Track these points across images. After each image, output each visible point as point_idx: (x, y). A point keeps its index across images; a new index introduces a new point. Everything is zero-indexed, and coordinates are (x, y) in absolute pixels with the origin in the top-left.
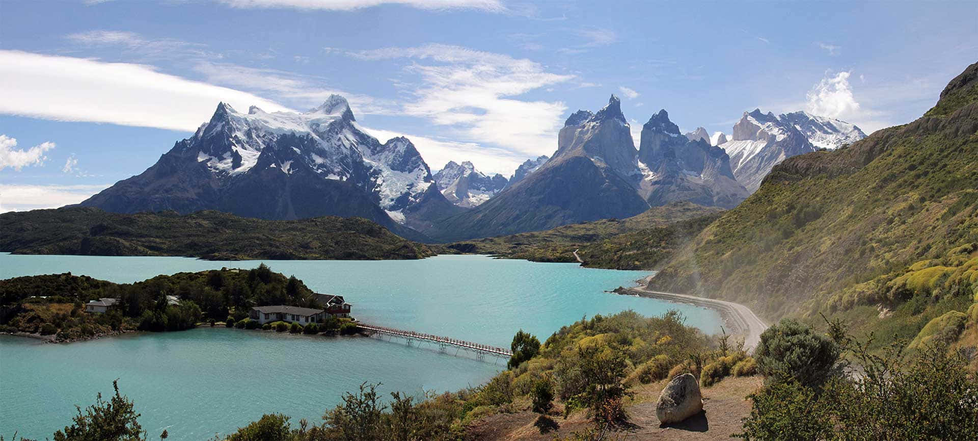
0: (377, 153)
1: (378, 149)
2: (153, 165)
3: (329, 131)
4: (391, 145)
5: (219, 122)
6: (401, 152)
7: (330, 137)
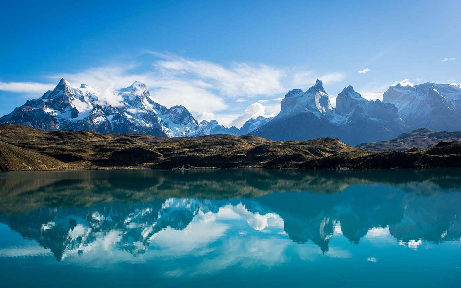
0: (165, 114)
1: (165, 111)
2: (11, 112)
3: (136, 100)
4: (173, 110)
5: (61, 90)
6: (180, 113)
7: (136, 104)
